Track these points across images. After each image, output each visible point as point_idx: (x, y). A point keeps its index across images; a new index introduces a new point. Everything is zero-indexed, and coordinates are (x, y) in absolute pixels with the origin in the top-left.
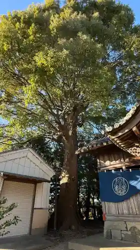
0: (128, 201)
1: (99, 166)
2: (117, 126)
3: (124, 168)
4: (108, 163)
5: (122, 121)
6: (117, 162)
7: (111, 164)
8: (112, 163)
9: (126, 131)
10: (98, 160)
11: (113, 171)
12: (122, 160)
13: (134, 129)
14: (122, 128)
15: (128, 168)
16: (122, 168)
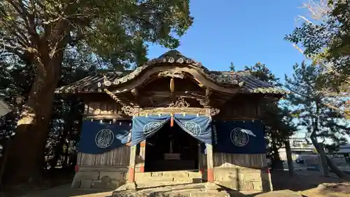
0: (108, 153)
1: (85, 113)
2: (116, 82)
3: (114, 120)
4: (97, 112)
5: (123, 80)
6: (110, 112)
7: (101, 114)
8: (102, 112)
9: (125, 90)
10: (86, 107)
11: (101, 121)
12: (115, 112)
13: (133, 91)
14: (121, 86)
15: (118, 121)
16: (112, 120)
